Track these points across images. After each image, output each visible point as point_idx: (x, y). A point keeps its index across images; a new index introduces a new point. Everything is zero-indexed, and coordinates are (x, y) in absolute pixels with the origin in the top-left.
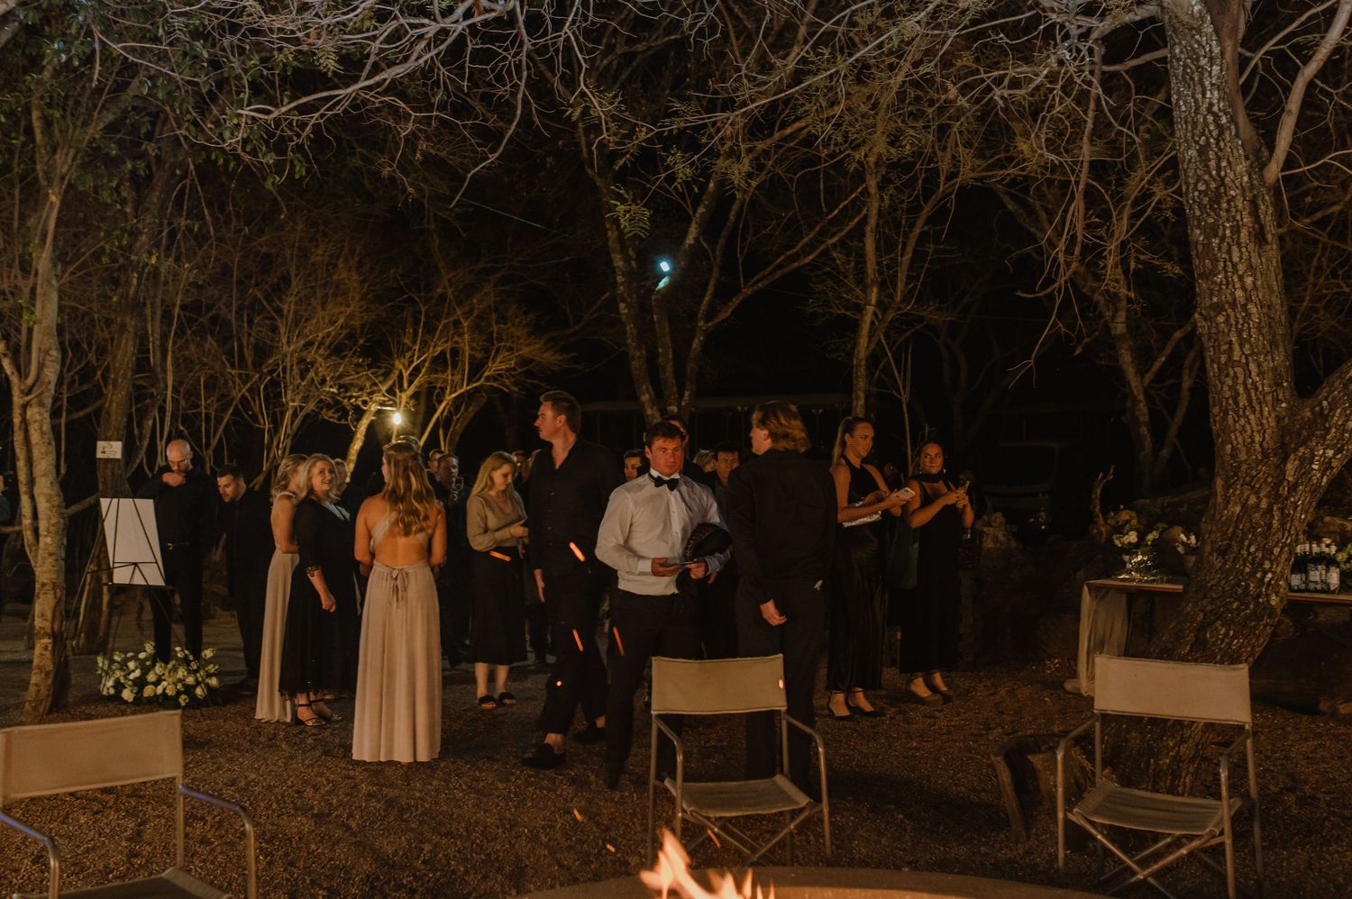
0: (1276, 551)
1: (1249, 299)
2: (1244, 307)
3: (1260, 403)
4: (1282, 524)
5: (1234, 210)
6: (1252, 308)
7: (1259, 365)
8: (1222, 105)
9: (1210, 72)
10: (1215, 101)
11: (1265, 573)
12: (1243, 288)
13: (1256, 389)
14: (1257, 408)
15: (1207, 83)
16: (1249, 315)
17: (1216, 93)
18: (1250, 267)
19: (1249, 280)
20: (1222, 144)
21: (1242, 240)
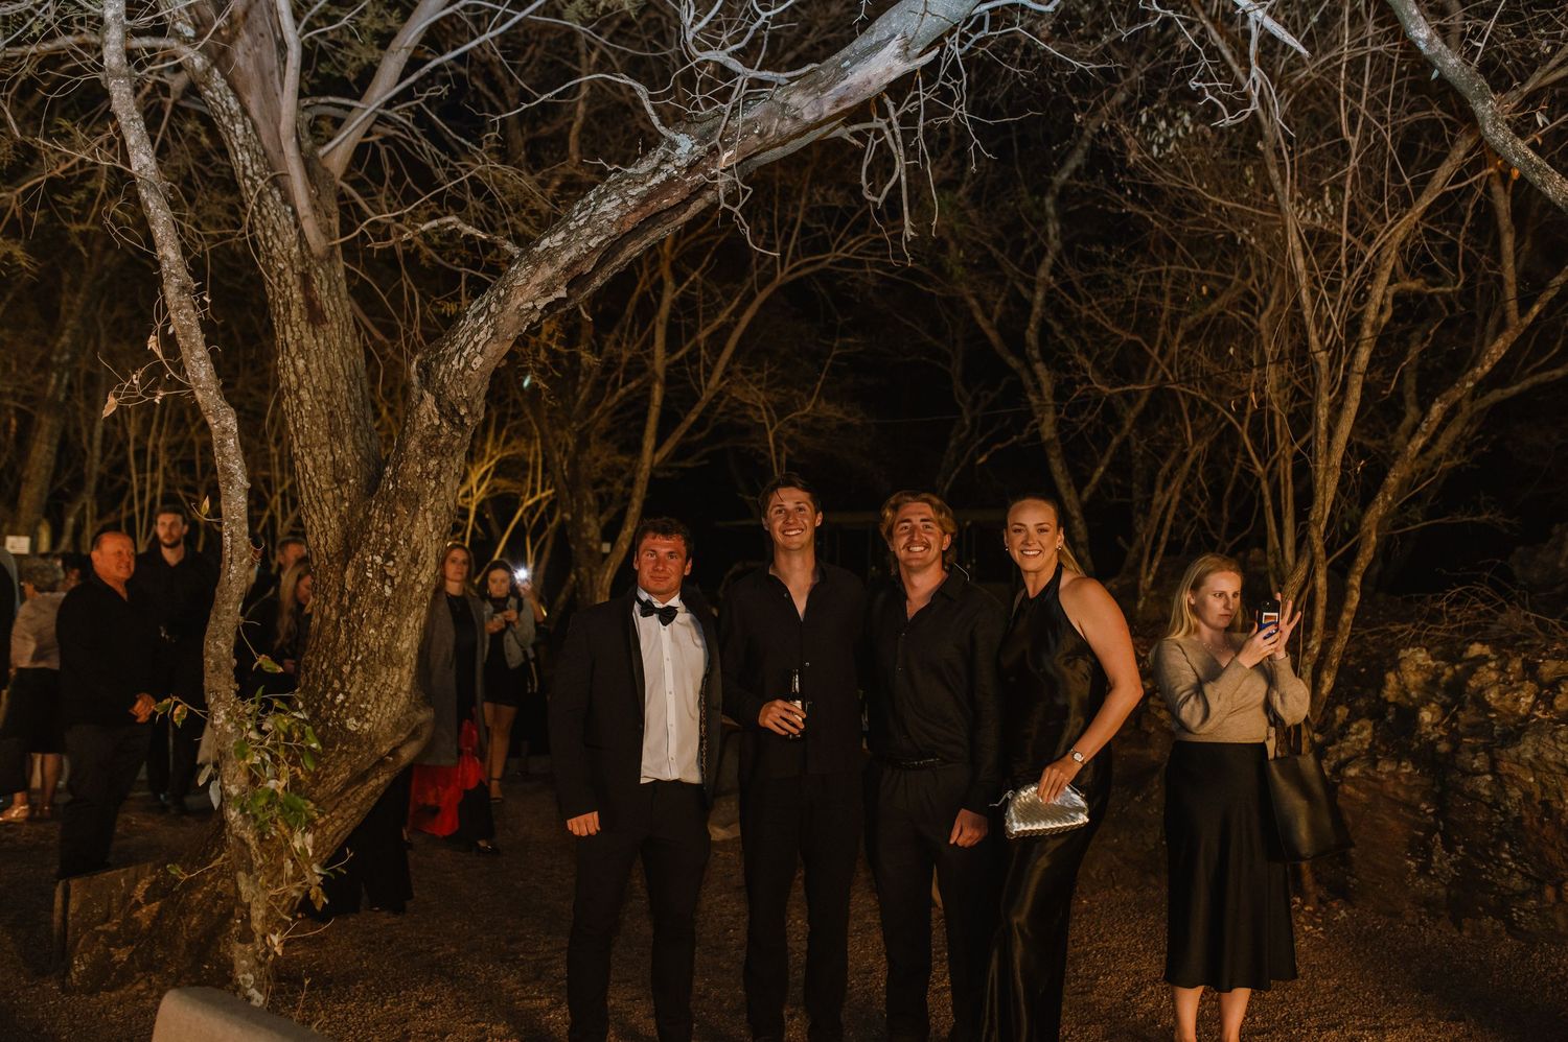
0: (346, 669)
1: (300, 385)
2: (296, 392)
3: (319, 501)
4: (349, 639)
5: (283, 284)
6: (304, 394)
7: (314, 460)
8: (255, 167)
9: (235, 132)
10: (248, 164)
11: (336, 694)
12: (295, 373)
13: (314, 486)
14: (317, 507)
15: (235, 144)
16: (301, 403)
17: (246, 154)
18: (300, 349)
19: (301, 363)
20: (265, 211)
21: (293, 319)
